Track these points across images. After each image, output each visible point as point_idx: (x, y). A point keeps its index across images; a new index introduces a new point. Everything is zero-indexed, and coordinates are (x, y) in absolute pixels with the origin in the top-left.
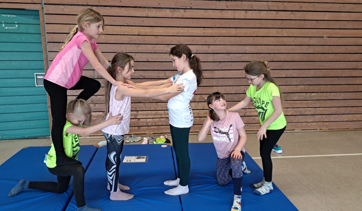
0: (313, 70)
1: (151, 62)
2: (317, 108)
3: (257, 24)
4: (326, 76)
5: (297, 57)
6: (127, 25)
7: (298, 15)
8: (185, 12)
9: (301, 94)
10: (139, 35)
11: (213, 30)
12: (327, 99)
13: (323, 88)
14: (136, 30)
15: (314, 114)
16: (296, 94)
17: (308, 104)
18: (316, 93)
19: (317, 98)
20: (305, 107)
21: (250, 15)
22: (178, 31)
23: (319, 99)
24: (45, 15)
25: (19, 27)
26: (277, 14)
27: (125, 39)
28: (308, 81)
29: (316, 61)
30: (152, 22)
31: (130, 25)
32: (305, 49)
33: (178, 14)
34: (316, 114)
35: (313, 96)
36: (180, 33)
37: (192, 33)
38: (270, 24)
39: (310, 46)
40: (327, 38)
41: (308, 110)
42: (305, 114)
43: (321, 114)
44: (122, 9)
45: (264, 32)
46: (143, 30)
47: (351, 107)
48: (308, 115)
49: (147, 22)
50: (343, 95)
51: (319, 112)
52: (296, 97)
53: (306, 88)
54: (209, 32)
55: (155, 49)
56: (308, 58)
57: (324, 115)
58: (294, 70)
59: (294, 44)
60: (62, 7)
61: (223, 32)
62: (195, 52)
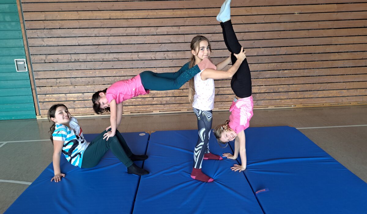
0: (285, 48)
1: (124, 44)
2: (291, 85)
4: (298, 53)
5: (267, 35)
6: (98, 9)
9: (273, 71)
10: (110, 19)
11: (181, 11)
12: (300, 76)
13: (296, 65)
14: (107, 15)
15: (288, 91)
16: (268, 71)
17: (281, 81)
18: (289, 70)
19: (290, 75)
20: (278, 84)
22: (147, 13)
23: (292, 75)
24: (22, 4)
28: (280, 59)
29: (288, 39)
30: (122, 6)
31: (100, 10)
32: (276, 27)
34: (290, 91)
35: (286, 73)
36: (150, 16)
37: (161, 15)
38: (238, 3)
39: (281, 23)
40: (298, 14)
41: (281, 88)
42: (278, 91)
43: (295, 91)
45: (233, 11)
46: (114, 14)
47: (327, 84)
48: (281, 92)
49: (117, 6)
50: (317, 71)
51: (293, 89)
52: (268, 74)
53: (278, 65)
54: (178, 13)
55: (126, 32)
56: (280, 35)
57: (298, 91)
58: (265, 48)
59: (264, 22)
61: (192, 12)
62: (166, 34)
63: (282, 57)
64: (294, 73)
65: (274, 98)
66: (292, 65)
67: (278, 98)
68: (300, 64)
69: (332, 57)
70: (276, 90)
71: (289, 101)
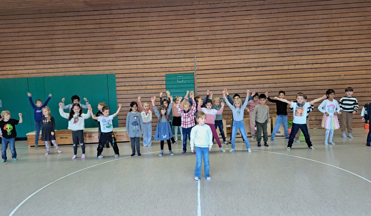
3: (302, 71)
5: (326, 87)
7: (325, 65)
8: (262, 68)
10: (240, 81)
14: (238, 79)
21: (297, 67)
22: (259, 77)
24: (197, 75)
25: (184, 81)
26: (312, 65)
27: (233, 83)
30: (246, 74)
31: (235, 76)
32: (331, 83)
33: (258, 69)
37: (267, 78)
38: (309, 71)
39: (334, 81)
40: (343, 76)
44: (231, 69)
45: (306, 75)
46: (241, 78)
49: (243, 74)
54: (276, 77)
55: (247, 87)
59: (324, 80)
60: (204, 71)
61: (283, 76)
62: (269, 87)
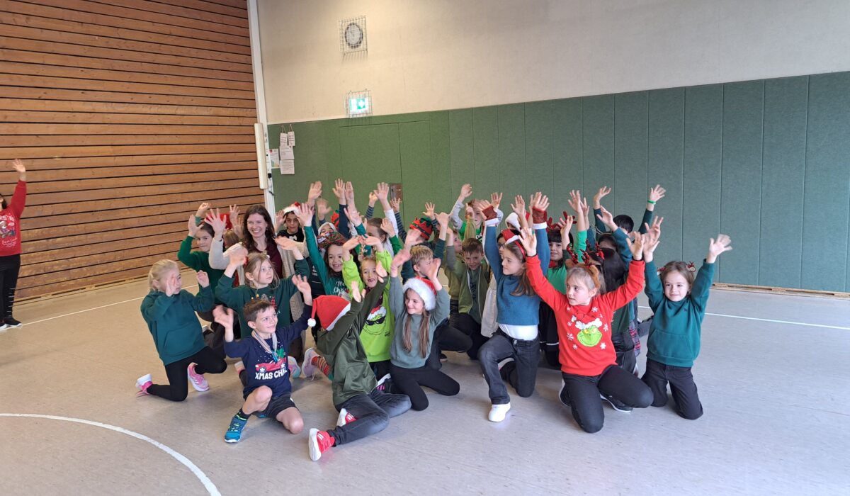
63: (48, 220)
64: (72, 242)
65: (48, 282)
66: (66, 230)
67: (54, 281)
68: (78, 228)
69: (122, 214)
70: (49, 269)
71: (72, 283)
